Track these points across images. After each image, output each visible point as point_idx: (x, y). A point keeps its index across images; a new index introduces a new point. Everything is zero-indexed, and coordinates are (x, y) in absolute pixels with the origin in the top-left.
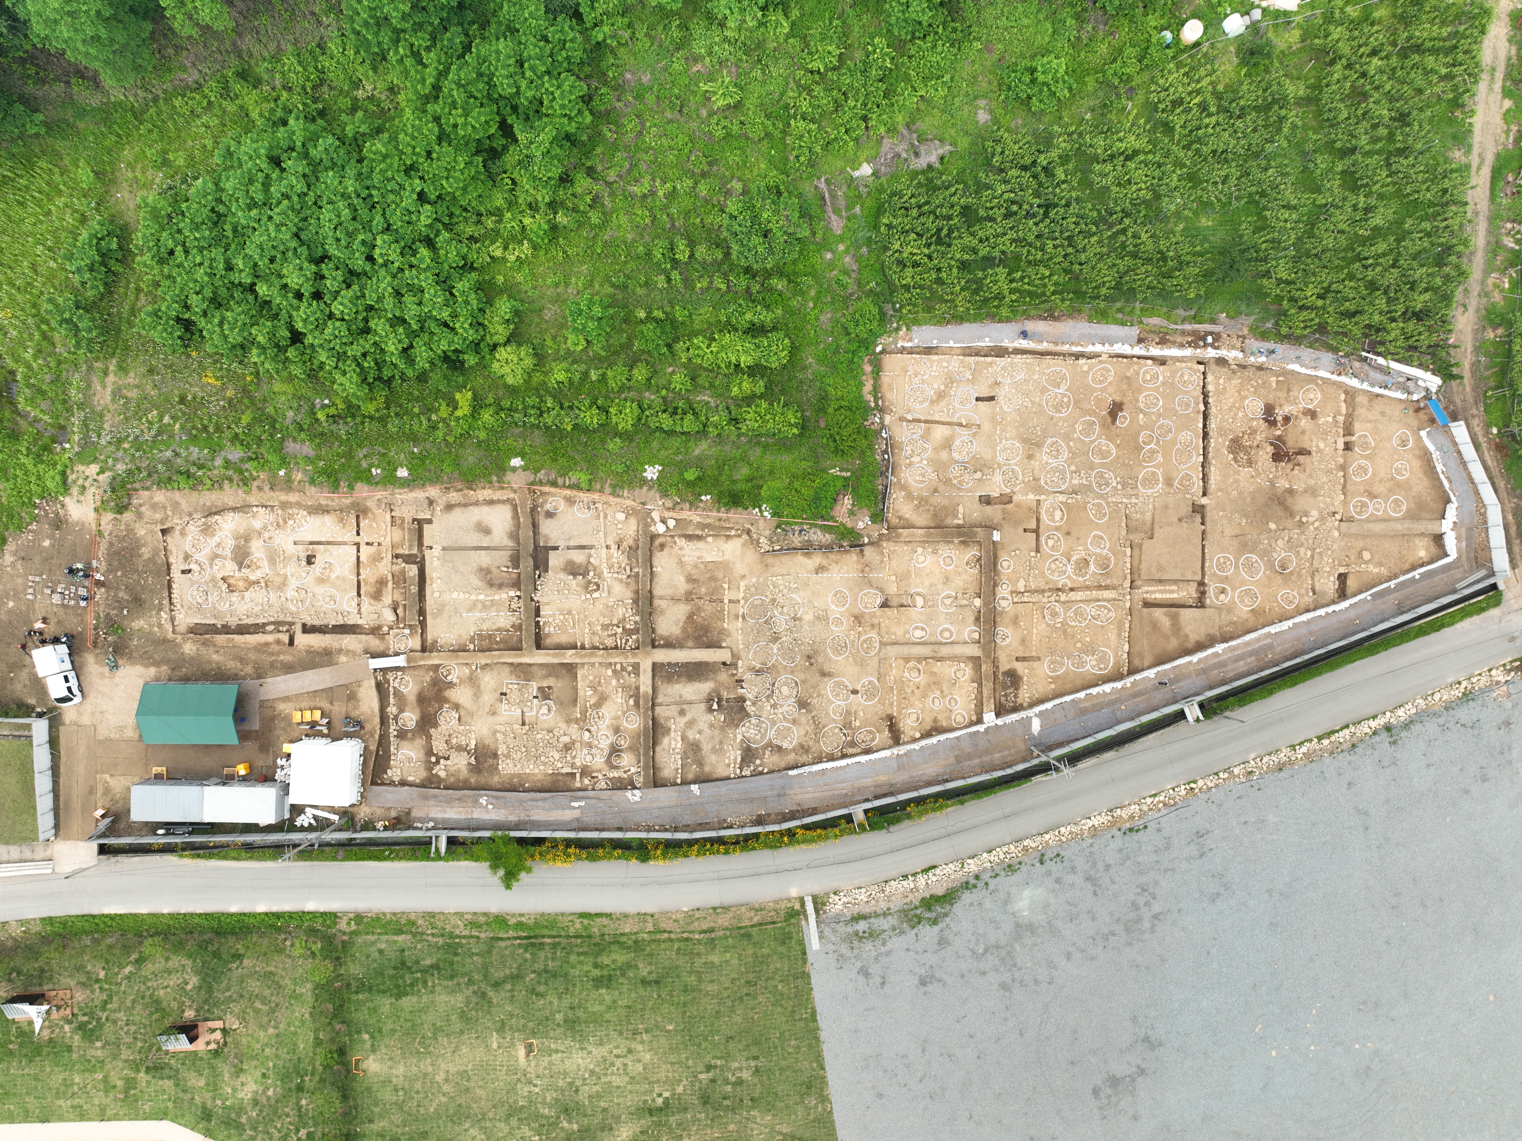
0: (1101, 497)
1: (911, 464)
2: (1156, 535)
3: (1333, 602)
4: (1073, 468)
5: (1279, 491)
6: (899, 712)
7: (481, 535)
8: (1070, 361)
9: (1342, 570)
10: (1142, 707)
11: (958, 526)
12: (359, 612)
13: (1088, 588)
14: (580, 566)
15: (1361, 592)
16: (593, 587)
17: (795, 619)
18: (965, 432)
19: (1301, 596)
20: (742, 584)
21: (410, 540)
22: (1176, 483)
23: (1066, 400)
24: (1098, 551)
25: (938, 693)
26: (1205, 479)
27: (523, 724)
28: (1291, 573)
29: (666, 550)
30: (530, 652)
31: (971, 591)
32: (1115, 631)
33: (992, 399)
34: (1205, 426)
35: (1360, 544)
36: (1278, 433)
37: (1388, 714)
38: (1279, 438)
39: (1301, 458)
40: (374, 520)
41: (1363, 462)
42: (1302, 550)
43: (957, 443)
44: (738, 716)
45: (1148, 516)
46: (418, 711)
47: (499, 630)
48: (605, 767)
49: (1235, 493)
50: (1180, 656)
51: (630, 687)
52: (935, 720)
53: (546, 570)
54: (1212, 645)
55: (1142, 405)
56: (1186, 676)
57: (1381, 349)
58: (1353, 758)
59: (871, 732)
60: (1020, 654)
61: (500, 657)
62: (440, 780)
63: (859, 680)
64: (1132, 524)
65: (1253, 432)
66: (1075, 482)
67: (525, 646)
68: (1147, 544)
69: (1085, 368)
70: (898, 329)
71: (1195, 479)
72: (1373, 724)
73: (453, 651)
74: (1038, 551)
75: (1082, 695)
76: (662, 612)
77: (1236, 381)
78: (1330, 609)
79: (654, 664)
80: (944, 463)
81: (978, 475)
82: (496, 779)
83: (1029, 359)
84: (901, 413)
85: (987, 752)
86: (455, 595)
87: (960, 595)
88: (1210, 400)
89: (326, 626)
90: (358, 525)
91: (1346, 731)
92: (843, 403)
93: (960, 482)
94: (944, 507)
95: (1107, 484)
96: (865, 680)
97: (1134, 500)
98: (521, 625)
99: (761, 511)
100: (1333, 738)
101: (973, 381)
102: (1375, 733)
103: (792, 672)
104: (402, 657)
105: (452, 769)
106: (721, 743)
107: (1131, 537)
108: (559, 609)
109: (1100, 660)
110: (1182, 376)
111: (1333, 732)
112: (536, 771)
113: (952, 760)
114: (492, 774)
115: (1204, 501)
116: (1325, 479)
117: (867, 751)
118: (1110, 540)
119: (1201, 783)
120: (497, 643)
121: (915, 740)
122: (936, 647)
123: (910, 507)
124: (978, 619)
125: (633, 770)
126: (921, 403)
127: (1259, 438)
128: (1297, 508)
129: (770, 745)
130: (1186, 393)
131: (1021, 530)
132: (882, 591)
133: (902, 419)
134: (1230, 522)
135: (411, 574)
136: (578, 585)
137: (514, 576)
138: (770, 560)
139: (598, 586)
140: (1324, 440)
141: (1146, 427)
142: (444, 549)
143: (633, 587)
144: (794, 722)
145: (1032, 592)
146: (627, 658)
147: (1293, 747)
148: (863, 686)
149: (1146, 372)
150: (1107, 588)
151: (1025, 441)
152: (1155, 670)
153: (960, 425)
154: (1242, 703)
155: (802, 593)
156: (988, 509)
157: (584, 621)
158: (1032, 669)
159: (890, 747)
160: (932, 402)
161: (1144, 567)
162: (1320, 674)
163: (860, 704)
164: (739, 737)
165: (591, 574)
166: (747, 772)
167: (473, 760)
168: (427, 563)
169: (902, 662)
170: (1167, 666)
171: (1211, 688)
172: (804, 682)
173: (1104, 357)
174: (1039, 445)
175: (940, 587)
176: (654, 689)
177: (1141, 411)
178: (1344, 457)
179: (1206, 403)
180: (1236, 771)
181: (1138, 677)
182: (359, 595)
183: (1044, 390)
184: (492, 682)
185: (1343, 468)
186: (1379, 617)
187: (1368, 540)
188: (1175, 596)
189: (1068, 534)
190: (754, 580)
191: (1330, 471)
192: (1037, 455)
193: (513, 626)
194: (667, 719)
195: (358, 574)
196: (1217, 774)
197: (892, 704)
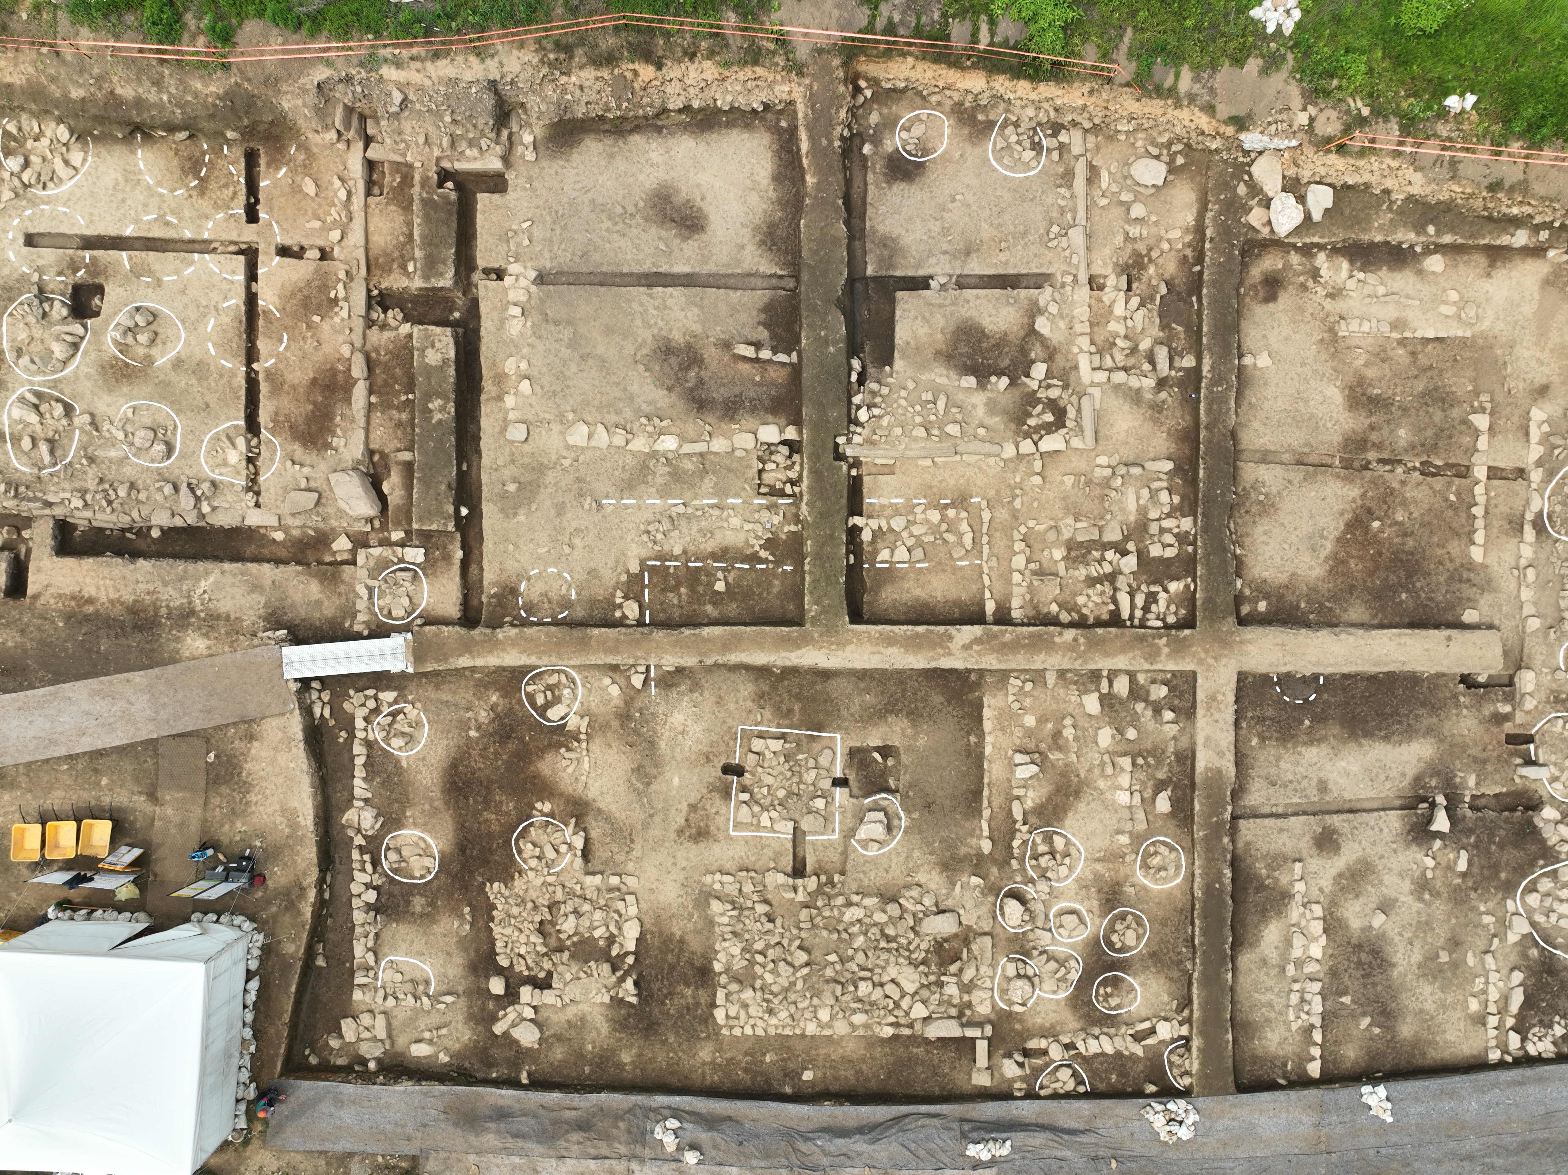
7: (671, 233)
12: (253, 486)
14: (1001, 342)
16: (1042, 416)
20: (1538, 416)
21: (429, 242)
27: (798, 871)
29: (1285, 299)
30: (830, 630)
40: (306, 169)
44: (1512, 855)
46: (447, 825)
47: (723, 554)
48: (1072, 1022)
51: (1157, 753)
53: (886, 356)
61: (726, 646)
62: (520, 1054)
67: (811, 609)
73: (571, 624)
76: (1268, 507)
79: (1242, 677)
82: (705, 1053)
86: (578, 435)
89: (143, 532)
90: (252, 188)
98: (797, 540)
104: (397, 641)
105: (558, 1020)
106: (1455, 944)
108: (926, 490)
112: (841, 1028)
114: (693, 1037)
120: (717, 598)
125: (1165, 1031)
135: (433, 358)
136: (992, 407)
137: (778, 375)
139: (1060, 414)
142: (541, 279)
143: (1177, 419)
146: (1153, 655)
157: (1008, 530)
164: (1520, 928)
165: (1039, 370)
166: (1542, 1044)
167: (628, 990)
168: (487, 326)
176: (1241, 760)
182: (252, 426)
184: (696, 730)
193: (770, 544)
194: (1279, 860)
195: (251, 355)
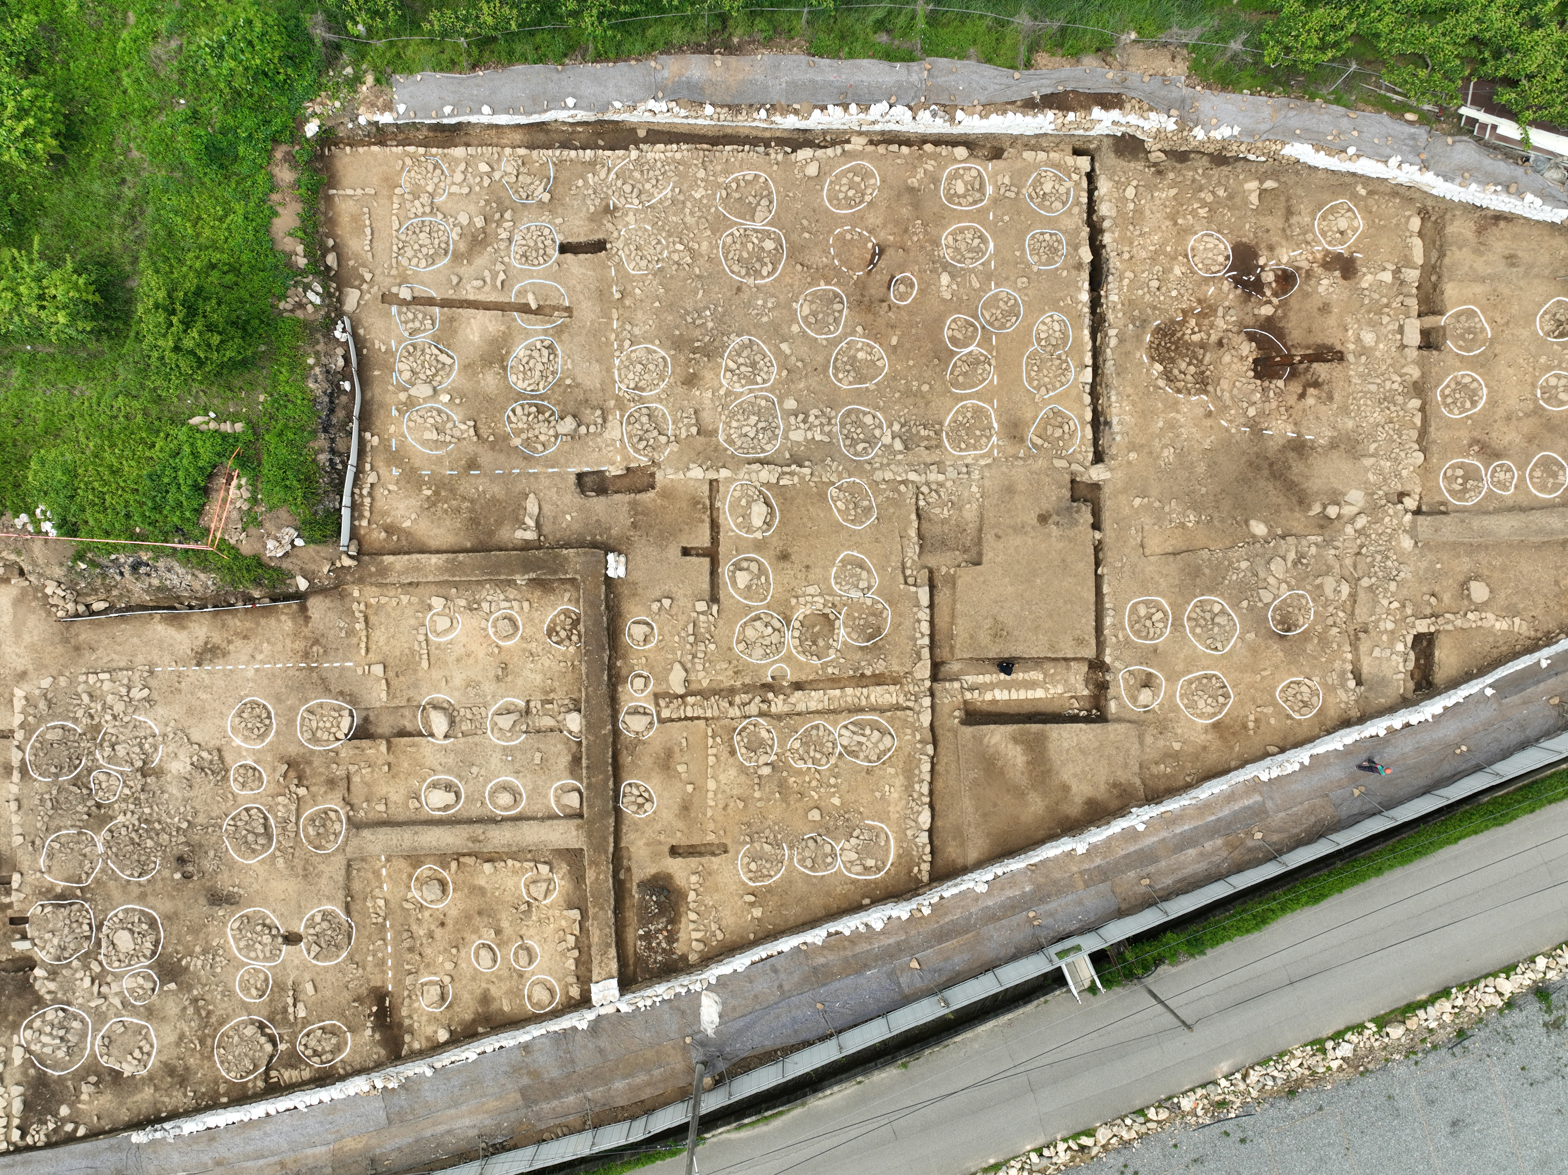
0: (858, 468)
1: (411, 403)
2: (988, 556)
3: (1405, 703)
4: (791, 404)
5: (1273, 446)
6: (399, 982)
8: (777, 154)
9: (1422, 627)
10: (959, 961)
11: (527, 546)
13: (835, 682)
15: (1468, 677)
17: (144, 772)
18: (537, 325)
19: (1330, 689)
20: (19, 693)
22: (1031, 434)
23: (769, 245)
24: (855, 594)
25: (489, 936)
26: (1099, 422)
28: (1305, 637)
31: (561, 696)
32: (899, 781)
33: (599, 246)
34: (1095, 303)
35: (1464, 565)
36: (1267, 311)
37: (1541, 962)
38: (1269, 323)
39: (1321, 369)
41: (1466, 375)
42: (1329, 583)
43: (520, 351)
44: (17, 1003)
45: (970, 512)
49: (1168, 454)
50: (1052, 837)
52: (485, 999)
54: (1121, 811)
55: (947, 255)
56: (1059, 889)
57: (1507, 96)
58: (1463, 1063)
59: (333, 1032)
60: (679, 839)
63: (300, 910)
64: (933, 530)
65: (1208, 310)
66: (797, 436)
68: (967, 577)
69: (812, 170)
70: (356, 81)
71: (1074, 423)
72: (1507, 986)
74: (714, 598)
75: (816, 936)
77: (1166, 194)
78: (1397, 721)
80: (489, 400)
81: (568, 425)
83: (680, 152)
84: (385, 283)
85: (598, 1076)
87: (535, 704)
88: (1107, 238)
91: (1444, 1006)
92: (216, 256)
93: (527, 442)
94: (494, 500)
95: (871, 441)
96: (315, 911)
97: (934, 476)
99: (36, 523)
100: (1412, 1024)
101: (553, 205)
102: (1510, 1004)
103: (142, 897)
107: (932, 561)
109: (863, 851)
110: (1038, 183)
111: (1412, 1008)
113: (514, 1097)
115: (1097, 474)
116: (1377, 416)
117: (323, 1079)
118: (881, 569)
119: (1103, 1135)
121: (436, 1048)
122: (478, 829)
123: (414, 502)
124: (576, 760)
126: (432, 259)
127: (1220, 323)
128: (1315, 484)
129: (93, 1069)
130: (1050, 222)
131: (674, 552)
132: (353, 700)
133: (387, 298)
134: (1159, 520)
138: (85, 633)
140: (1374, 325)
141: (956, 304)
144: (150, 1012)
145: (704, 694)
147: (1319, 1045)
148: (312, 924)
149: (955, 176)
150: (879, 680)
151: (678, 344)
152: (988, 874)
153: (525, 309)
154: (1196, 946)
155: (160, 710)
156: (598, 504)
158: (705, 874)
159: (378, 1066)
160: (457, 257)
161: (961, 630)
162: (1379, 871)
163: (305, 967)
164: (19, 1055)
166: (37, 1136)
169: (403, 864)
170: (1016, 865)
171: (1121, 914)
172: (169, 918)
173: (858, 143)
174: (711, 352)
175: (488, 687)
177: (946, 267)
178: (1421, 364)
179: (1096, 247)
180: (1186, 1104)
181: (949, 890)
183: (718, 225)
185: (1419, 389)
186: (1515, 738)
187: (1482, 556)
188: (1040, 693)
189: (784, 557)
190: (46, 683)
191: (1388, 399)
192: (708, 375)
196: (1141, 1112)
197: (382, 963)
